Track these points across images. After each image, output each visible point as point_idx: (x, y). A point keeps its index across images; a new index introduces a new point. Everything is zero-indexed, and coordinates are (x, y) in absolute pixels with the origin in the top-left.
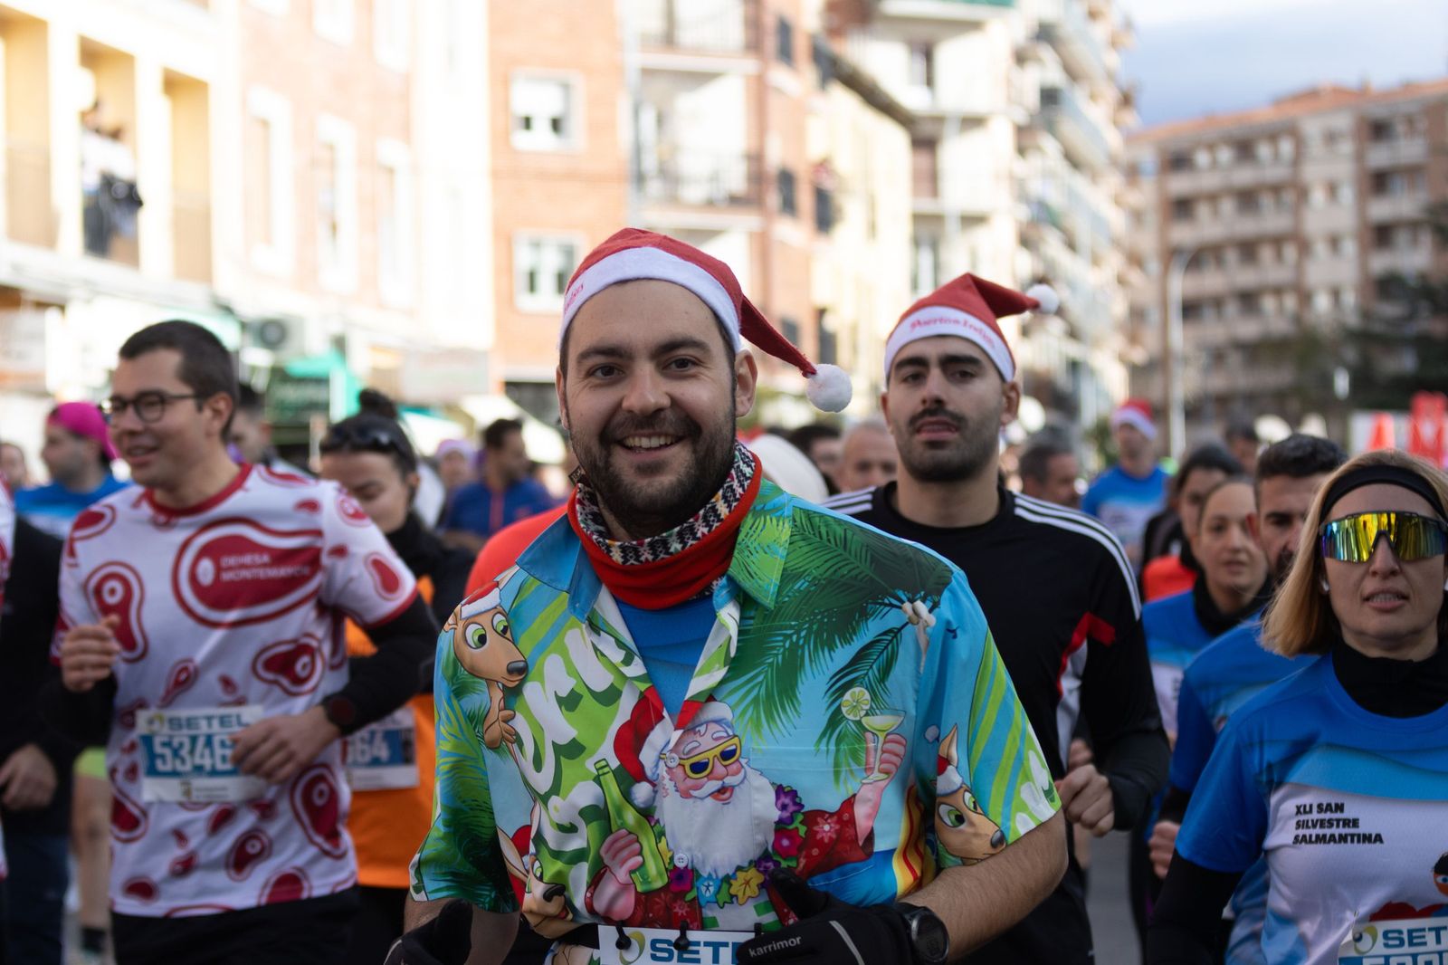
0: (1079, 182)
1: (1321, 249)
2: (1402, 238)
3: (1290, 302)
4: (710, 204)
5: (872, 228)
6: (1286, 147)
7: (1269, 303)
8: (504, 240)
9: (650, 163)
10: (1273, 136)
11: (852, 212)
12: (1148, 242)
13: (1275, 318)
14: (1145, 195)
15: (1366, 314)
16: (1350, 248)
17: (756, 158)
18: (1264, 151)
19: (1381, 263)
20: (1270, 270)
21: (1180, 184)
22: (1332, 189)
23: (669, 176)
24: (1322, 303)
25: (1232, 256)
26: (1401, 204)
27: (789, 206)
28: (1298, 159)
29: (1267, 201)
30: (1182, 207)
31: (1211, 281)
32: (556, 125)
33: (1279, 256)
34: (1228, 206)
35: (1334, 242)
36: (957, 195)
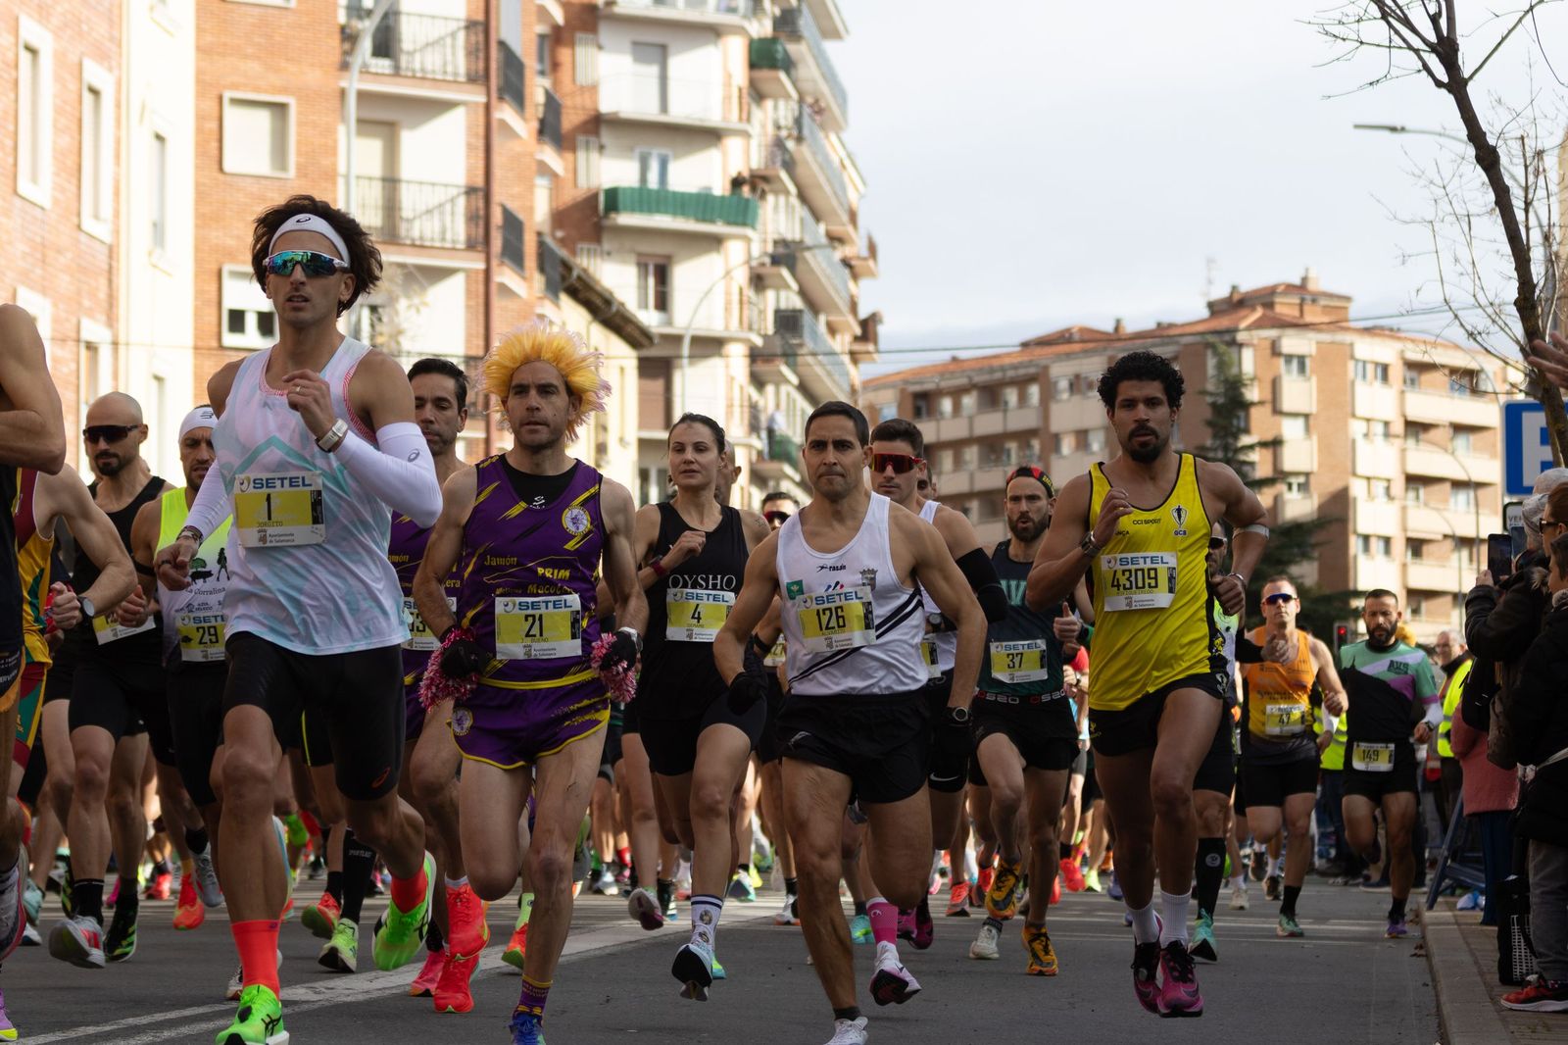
6: (1034, 391)
10: (1022, 383)
18: (1012, 396)
22: (1082, 437)
25: (976, 508)
29: (1012, 447)
34: (972, 454)
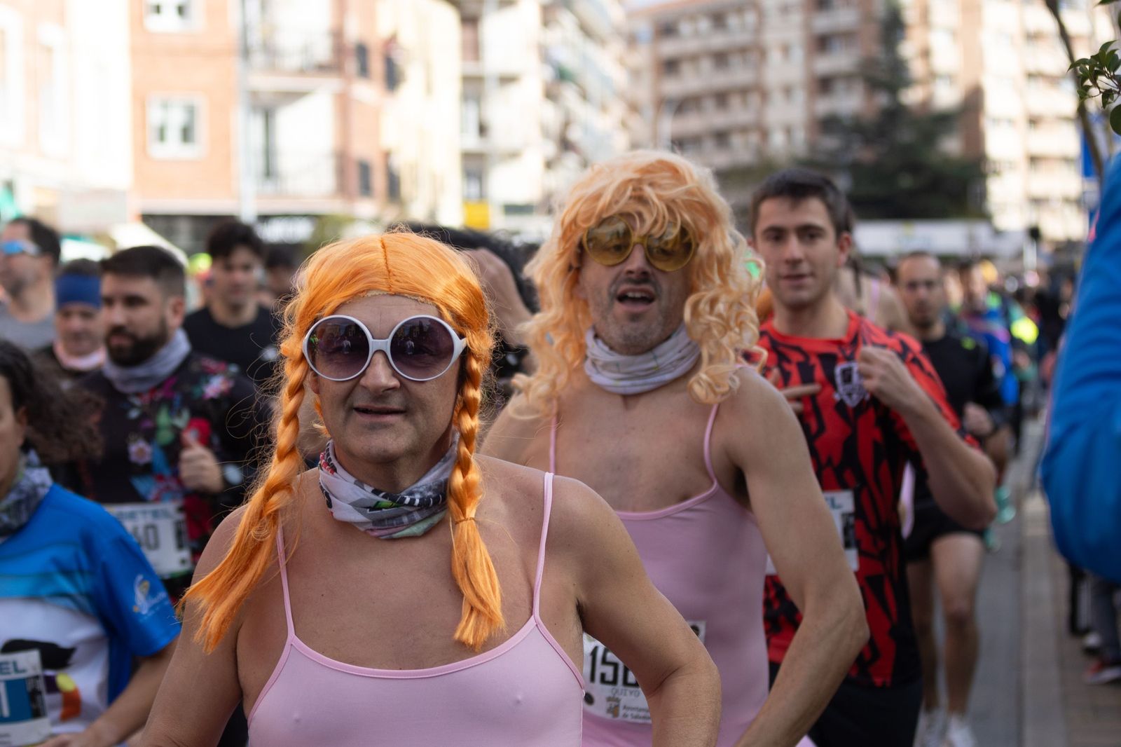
0: (591, 49)
1: (777, 98)
2: (840, 86)
3: (754, 138)
4: (302, 72)
5: (429, 89)
6: (750, 18)
7: (737, 141)
8: (140, 103)
9: (255, 38)
10: (740, 10)
11: (413, 75)
12: (644, 94)
13: (741, 152)
14: (642, 57)
15: (812, 147)
16: (800, 96)
17: (337, 35)
18: (733, 21)
19: (824, 106)
20: (738, 114)
21: (670, 48)
22: (786, 50)
23: (270, 50)
24: (778, 140)
25: (709, 104)
26: (839, 61)
27: (364, 71)
28: (759, 27)
29: (735, 60)
30: (670, 66)
31: (693, 123)
32: (181, 10)
33: (745, 102)
34: (706, 65)
35: (788, 91)
36: (495, 60)
